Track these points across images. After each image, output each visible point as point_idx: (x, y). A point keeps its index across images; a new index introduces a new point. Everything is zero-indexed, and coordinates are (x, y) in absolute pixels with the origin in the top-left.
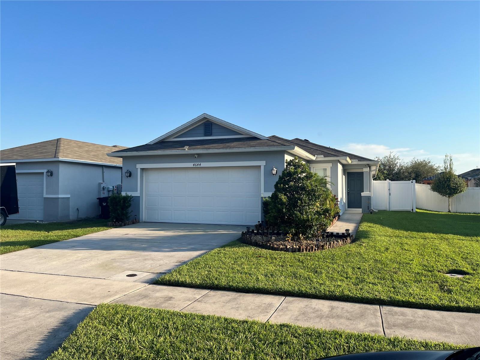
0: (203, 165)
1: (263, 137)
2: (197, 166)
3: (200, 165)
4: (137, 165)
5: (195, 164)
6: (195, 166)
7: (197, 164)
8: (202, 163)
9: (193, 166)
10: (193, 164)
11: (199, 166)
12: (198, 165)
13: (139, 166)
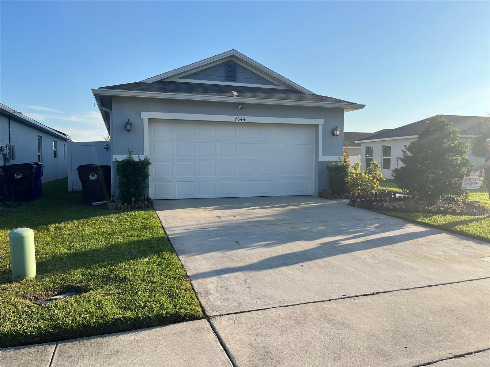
0: (249, 119)
1: (307, 91)
2: (240, 121)
3: (244, 119)
4: (142, 113)
5: (237, 118)
6: (237, 121)
7: (240, 117)
8: (246, 117)
9: (234, 121)
10: (235, 117)
11: (243, 121)
12: (241, 119)
13: (146, 115)
